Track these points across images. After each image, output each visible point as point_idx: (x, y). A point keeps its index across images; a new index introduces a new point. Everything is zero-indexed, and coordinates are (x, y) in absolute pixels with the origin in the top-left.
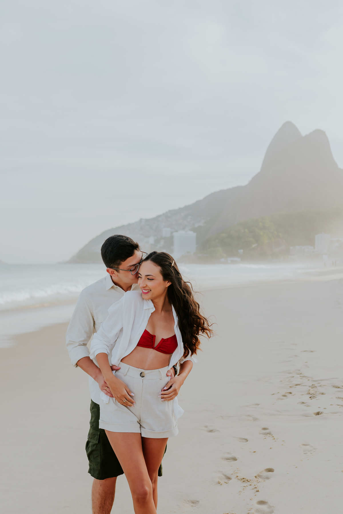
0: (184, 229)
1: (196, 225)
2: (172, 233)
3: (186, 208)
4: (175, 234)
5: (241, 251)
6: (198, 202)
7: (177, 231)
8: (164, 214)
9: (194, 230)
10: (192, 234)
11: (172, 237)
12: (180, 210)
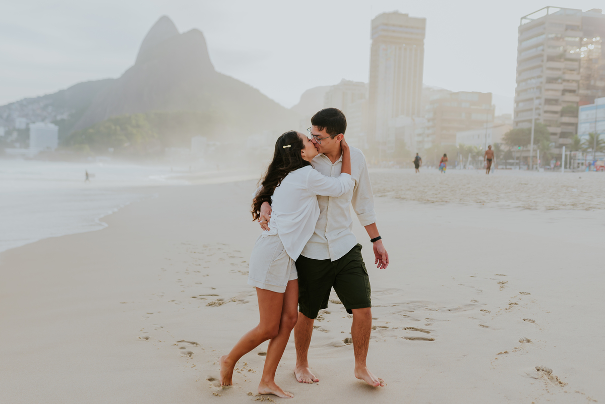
0: (43, 120)
1: (59, 118)
2: (28, 124)
3: (46, 97)
4: (32, 126)
5: (111, 150)
6: (61, 92)
7: (34, 122)
8: (17, 102)
9: (55, 122)
10: (54, 128)
11: (27, 130)
12: (38, 99)
